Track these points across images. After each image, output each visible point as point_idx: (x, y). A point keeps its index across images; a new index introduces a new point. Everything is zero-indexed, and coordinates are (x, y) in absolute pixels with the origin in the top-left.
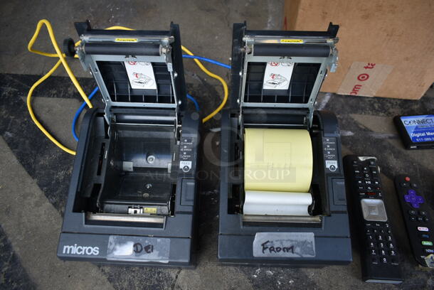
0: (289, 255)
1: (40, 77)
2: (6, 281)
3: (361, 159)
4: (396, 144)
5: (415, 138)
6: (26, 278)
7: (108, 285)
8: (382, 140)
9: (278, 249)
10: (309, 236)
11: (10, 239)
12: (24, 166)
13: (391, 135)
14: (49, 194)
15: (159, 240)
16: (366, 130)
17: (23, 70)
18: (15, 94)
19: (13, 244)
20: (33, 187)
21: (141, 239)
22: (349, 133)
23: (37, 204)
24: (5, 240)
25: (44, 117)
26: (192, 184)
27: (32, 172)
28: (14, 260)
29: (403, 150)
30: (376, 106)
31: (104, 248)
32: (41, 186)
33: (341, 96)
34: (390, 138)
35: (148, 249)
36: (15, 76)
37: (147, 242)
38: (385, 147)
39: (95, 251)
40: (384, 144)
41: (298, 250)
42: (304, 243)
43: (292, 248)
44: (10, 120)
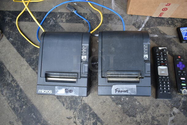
1: (20, 12)
2: (19, 98)
3: (160, 48)
4: (177, 41)
5: (185, 38)
6: (26, 97)
8: (170, 39)
9: (122, 91)
10: (134, 86)
11: (18, 83)
12: (19, 53)
13: (175, 36)
14: (31, 64)
15: (74, 88)
16: (164, 34)
17: (12, 9)
18: (11, 20)
19: (20, 85)
20: (24, 62)
21: (67, 88)
22: (156, 36)
23: (27, 69)
24: (17, 83)
26: (87, 65)
27: (23, 56)
28: (21, 90)
29: (179, 43)
30: (170, 22)
31: (54, 91)
32: (27, 61)
33: (154, 17)
34: (174, 38)
35: (71, 91)
36: (10, 12)
37: (70, 88)
38: (171, 42)
39: (50, 92)
40: (171, 40)
42: (132, 89)
43: (127, 91)
44: (10, 33)
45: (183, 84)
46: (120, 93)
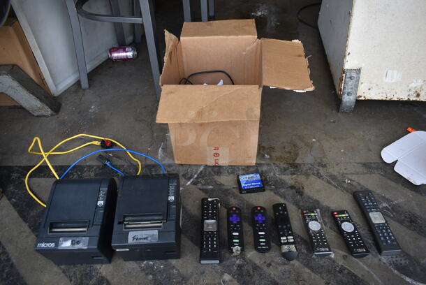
0: (145, 241)
1: (36, 165)
2: (7, 277)
3: (210, 200)
4: (236, 192)
5: (244, 187)
6: (18, 274)
7: (62, 275)
8: (229, 190)
9: (140, 239)
10: (155, 232)
11: (10, 255)
12: (21, 217)
13: (235, 186)
14: (33, 231)
15: (83, 238)
16: (221, 184)
17: (24, 163)
18: (19, 177)
19: (12, 258)
20: (25, 228)
21: (75, 238)
22: (211, 187)
23: (27, 237)
24: (8, 256)
25: (35, 189)
26: (102, 211)
27: (25, 219)
28: (12, 266)
29: (239, 194)
30: (230, 171)
32: (30, 227)
33: (210, 166)
34: (234, 188)
35: (78, 243)
36: (20, 167)
37: (78, 239)
38: (229, 193)
39: (53, 245)
40: (229, 191)
41: (149, 239)
43: (147, 238)
44: (14, 192)
45: (235, 241)
46: (138, 241)
